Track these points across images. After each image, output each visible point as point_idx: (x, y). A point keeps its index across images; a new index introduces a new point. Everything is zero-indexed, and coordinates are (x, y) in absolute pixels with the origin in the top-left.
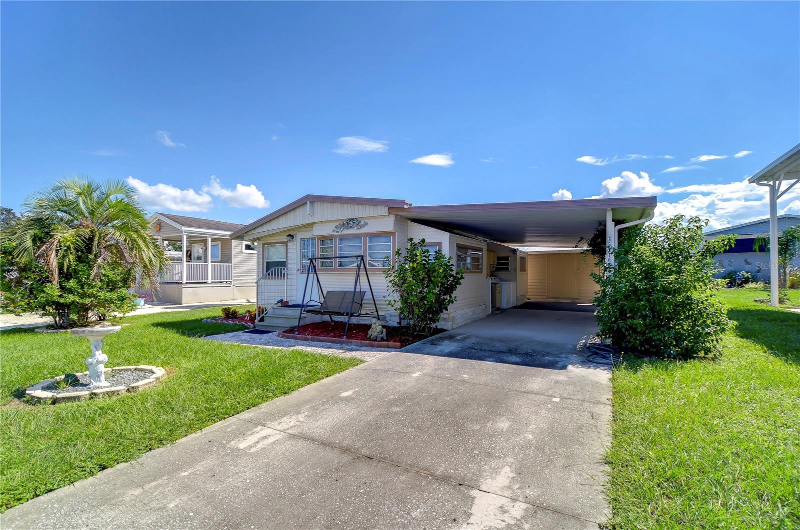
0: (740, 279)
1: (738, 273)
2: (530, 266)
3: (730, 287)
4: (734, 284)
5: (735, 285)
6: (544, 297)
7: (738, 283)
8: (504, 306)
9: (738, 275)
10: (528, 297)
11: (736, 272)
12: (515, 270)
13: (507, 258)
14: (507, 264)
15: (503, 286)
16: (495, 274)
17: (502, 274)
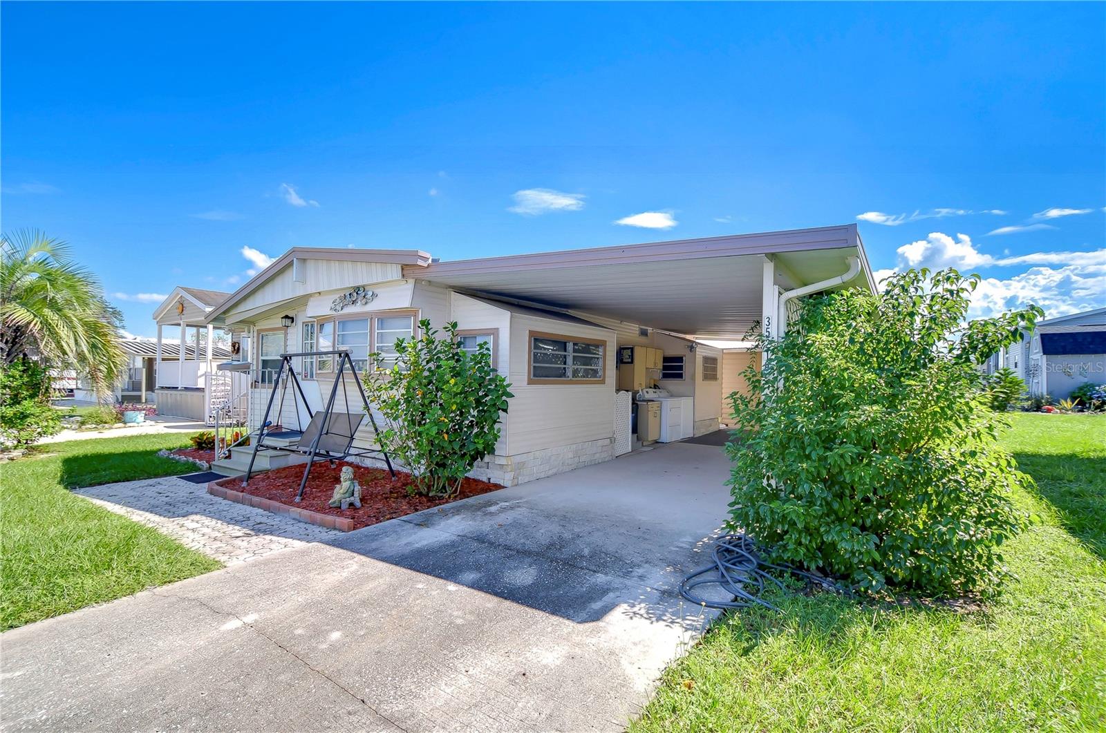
0: (1099, 397)
1: (1097, 388)
2: (726, 371)
3: (1081, 411)
4: (1088, 405)
5: (1090, 407)
7: (1094, 404)
8: (666, 436)
9: (1097, 391)
10: (725, 421)
11: (1093, 386)
12: (694, 377)
13: (680, 359)
14: (681, 368)
15: (664, 404)
16: (660, 384)
17: (672, 384)
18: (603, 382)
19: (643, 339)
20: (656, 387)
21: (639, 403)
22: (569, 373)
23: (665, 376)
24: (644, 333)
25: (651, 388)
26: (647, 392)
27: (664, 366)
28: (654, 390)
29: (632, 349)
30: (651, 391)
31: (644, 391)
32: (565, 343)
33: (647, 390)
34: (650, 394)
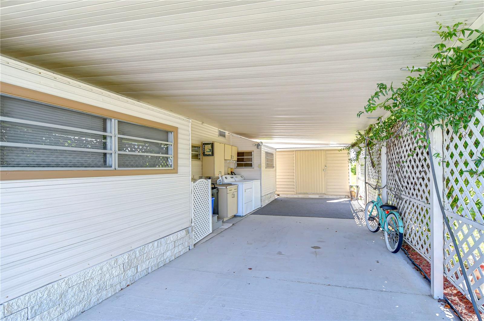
2: (279, 162)
6: (293, 192)
8: (243, 211)
10: (278, 193)
12: (260, 166)
13: (250, 154)
14: (251, 160)
15: (240, 186)
16: (235, 171)
17: (244, 171)
18: (175, 171)
19: (221, 139)
20: (232, 173)
21: (219, 187)
22: (113, 160)
23: (239, 165)
24: (222, 135)
25: (229, 174)
26: (226, 178)
27: (238, 159)
28: (232, 176)
29: (212, 145)
30: (229, 177)
31: (224, 177)
32: (105, 120)
33: (226, 176)
34: (229, 179)
